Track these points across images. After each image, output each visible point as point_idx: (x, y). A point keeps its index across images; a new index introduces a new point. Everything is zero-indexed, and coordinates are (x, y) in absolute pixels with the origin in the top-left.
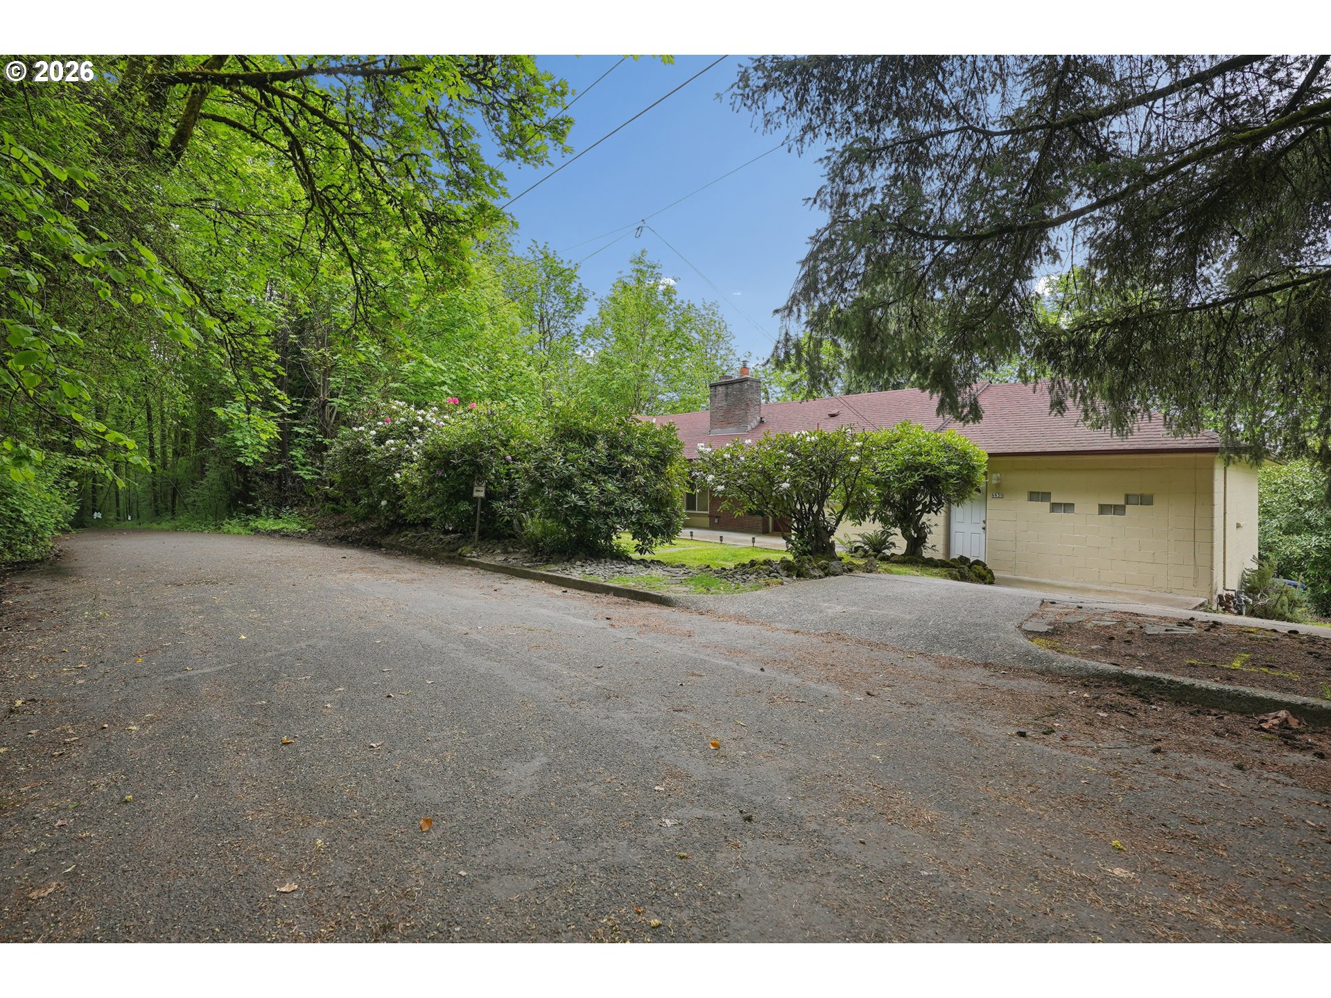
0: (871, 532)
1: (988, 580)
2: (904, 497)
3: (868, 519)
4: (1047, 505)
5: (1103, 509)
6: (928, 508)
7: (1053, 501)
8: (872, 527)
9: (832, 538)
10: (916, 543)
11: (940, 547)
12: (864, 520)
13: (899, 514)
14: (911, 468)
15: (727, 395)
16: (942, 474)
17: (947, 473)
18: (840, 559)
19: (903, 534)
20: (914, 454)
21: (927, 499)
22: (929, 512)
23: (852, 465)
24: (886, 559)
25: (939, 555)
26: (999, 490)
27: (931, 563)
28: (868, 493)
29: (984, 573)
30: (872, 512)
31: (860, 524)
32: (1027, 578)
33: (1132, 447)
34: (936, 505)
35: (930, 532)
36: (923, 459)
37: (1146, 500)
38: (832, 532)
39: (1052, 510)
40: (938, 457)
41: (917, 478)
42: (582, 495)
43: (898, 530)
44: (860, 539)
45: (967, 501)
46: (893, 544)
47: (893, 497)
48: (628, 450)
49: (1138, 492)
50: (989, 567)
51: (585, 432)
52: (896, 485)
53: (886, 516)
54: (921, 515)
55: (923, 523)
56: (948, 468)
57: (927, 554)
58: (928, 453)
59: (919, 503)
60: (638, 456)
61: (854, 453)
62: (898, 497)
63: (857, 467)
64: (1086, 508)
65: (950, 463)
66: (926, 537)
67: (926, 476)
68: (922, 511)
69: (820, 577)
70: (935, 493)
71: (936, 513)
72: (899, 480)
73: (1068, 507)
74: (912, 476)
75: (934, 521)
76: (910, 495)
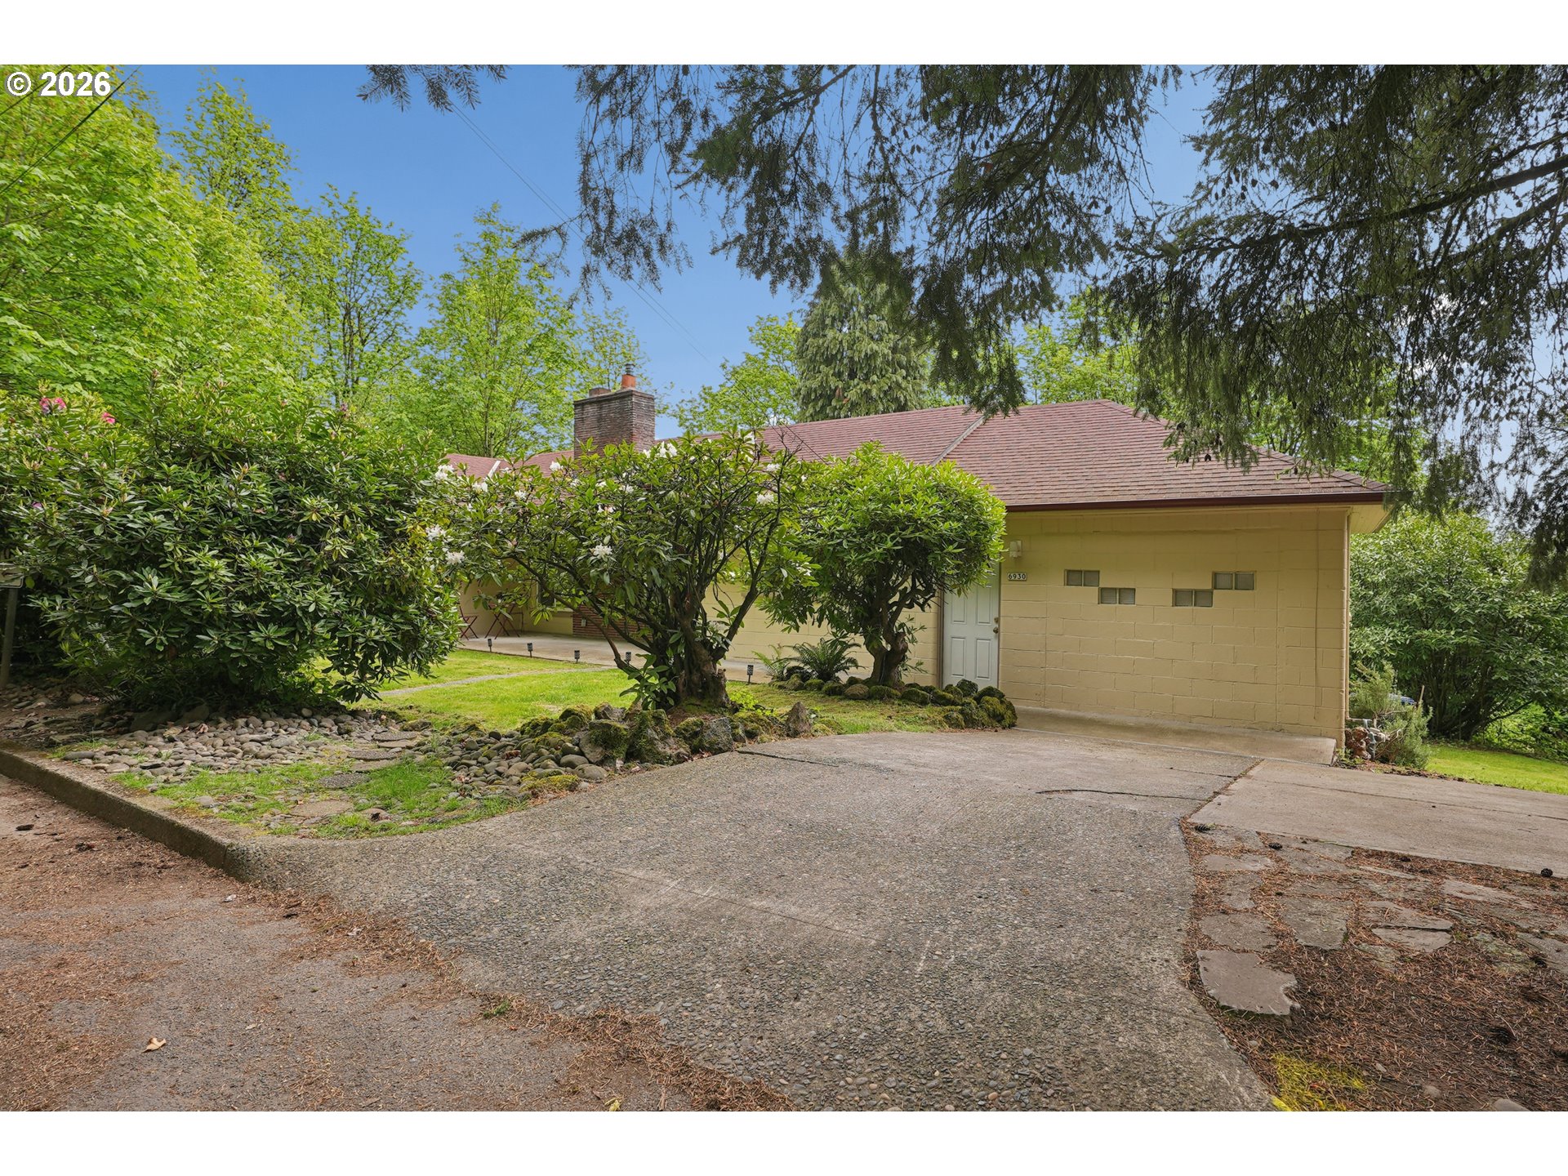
0: (815, 642)
1: (1007, 722)
2: (869, 581)
3: (809, 619)
4: (1094, 591)
5: (1179, 598)
6: (909, 599)
7: (1101, 586)
8: (815, 634)
9: (722, 665)
10: (889, 661)
11: (929, 665)
12: (803, 621)
13: (860, 610)
14: (881, 525)
15: (600, 419)
16: (932, 537)
17: (941, 536)
18: (736, 708)
19: (867, 644)
20: (886, 501)
21: (908, 584)
22: (910, 606)
23: (761, 512)
24: (838, 693)
25: (926, 680)
26: (1019, 568)
27: (914, 696)
28: (792, 570)
29: (1001, 709)
30: (816, 606)
31: (797, 629)
32: (1063, 711)
33: (1226, 495)
34: (923, 594)
35: (913, 641)
36: (901, 510)
37: (1243, 582)
38: (719, 653)
39: (1101, 601)
40: (925, 507)
41: (890, 544)
42: (184, 578)
43: (860, 639)
44: (797, 655)
45: (972, 586)
46: (853, 662)
47: (852, 579)
48: (318, 485)
49: (1233, 569)
50: (1008, 698)
51: (214, 443)
52: (853, 556)
53: (841, 613)
54: (897, 614)
55: (902, 625)
56: (944, 527)
57: (907, 678)
58: (910, 500)
59: (894, 590)
60: (342, 499)
61: (765, 487)
62: (859, 580)
63: (772, 518)
64: (1154, 594)
65: (946, 518)
66: (906, 649)
67: (906, 542)
68: (900, 605)
69: (680, 759)
70: (922, 573)
71: (922, 606)
72: (859, 549)
73: (1125, 594)
74: (882, 540)
75: (916, 620)
76: (879, 575)
